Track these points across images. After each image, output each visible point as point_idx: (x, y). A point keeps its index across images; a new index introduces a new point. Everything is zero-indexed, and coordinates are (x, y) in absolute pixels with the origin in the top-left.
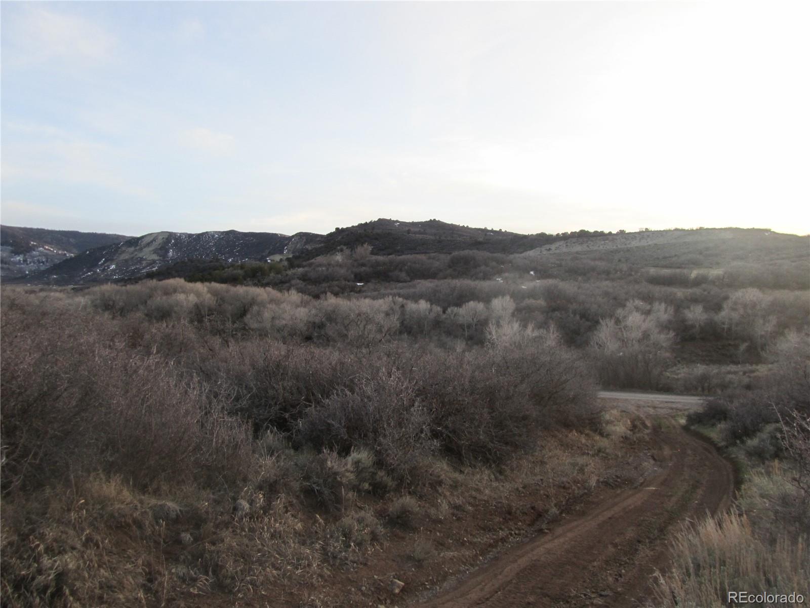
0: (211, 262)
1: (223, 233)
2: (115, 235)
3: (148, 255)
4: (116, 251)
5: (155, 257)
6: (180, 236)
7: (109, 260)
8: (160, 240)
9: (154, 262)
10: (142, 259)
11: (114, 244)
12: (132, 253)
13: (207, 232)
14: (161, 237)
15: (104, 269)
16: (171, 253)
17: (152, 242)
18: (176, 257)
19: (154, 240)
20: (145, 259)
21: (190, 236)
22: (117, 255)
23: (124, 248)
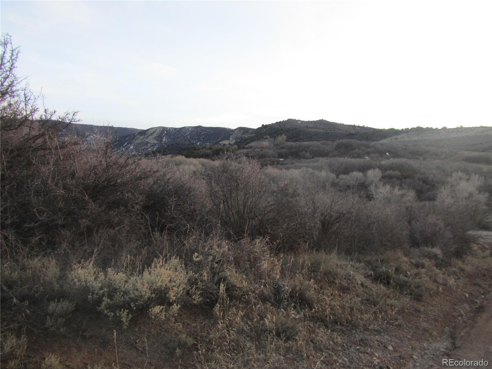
0: (189, 145)
1: (194, 127)
2: (132, 128)
3: (151, 140)
4: (133, 138)
5: (155, 142)
6: (169, 129)
7: (130, 143)
8: (158, 132)
9: (155, 144)
10: (148, 143)
11: (132, 134)
12: (142, 139)
13: (185, 127)
14: (159, 130)
15: (127, 148)
16: (164, 140)
17: (153, 133)
18: (167, 141)
19: (155, 132)
20: (150, 143)
21: (175, 129)
22: (134, 140)
23: (138, 137)
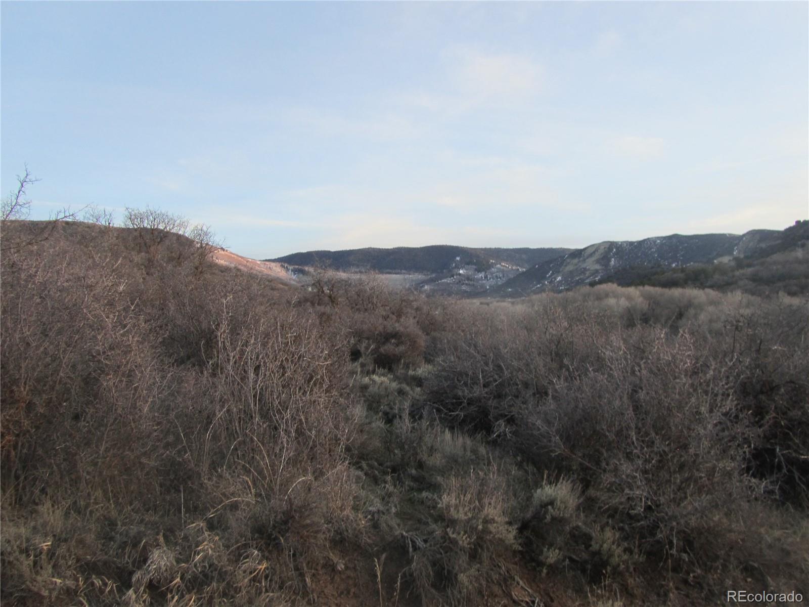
0: (652, 268)
1: (665, 238)
2: (561, 248)
3: (591, 265)
4: (562, 263)
5: (598, 267)
6: (621, 245)
7: (557, 272)
8: (601, 250)
9: (597, 271)
10: (585, 269)
11: (560, 257)
12: (576, 265)
13: (648, 239)
14: (603, 247)
15: (552, 280)
16: (612, 262)
17: (594, 252)
18: (618, 265)
19: (596, 250)
20: (589, 269)
21: (631, 243)
22: (563, 267)
23: (568, 260)
